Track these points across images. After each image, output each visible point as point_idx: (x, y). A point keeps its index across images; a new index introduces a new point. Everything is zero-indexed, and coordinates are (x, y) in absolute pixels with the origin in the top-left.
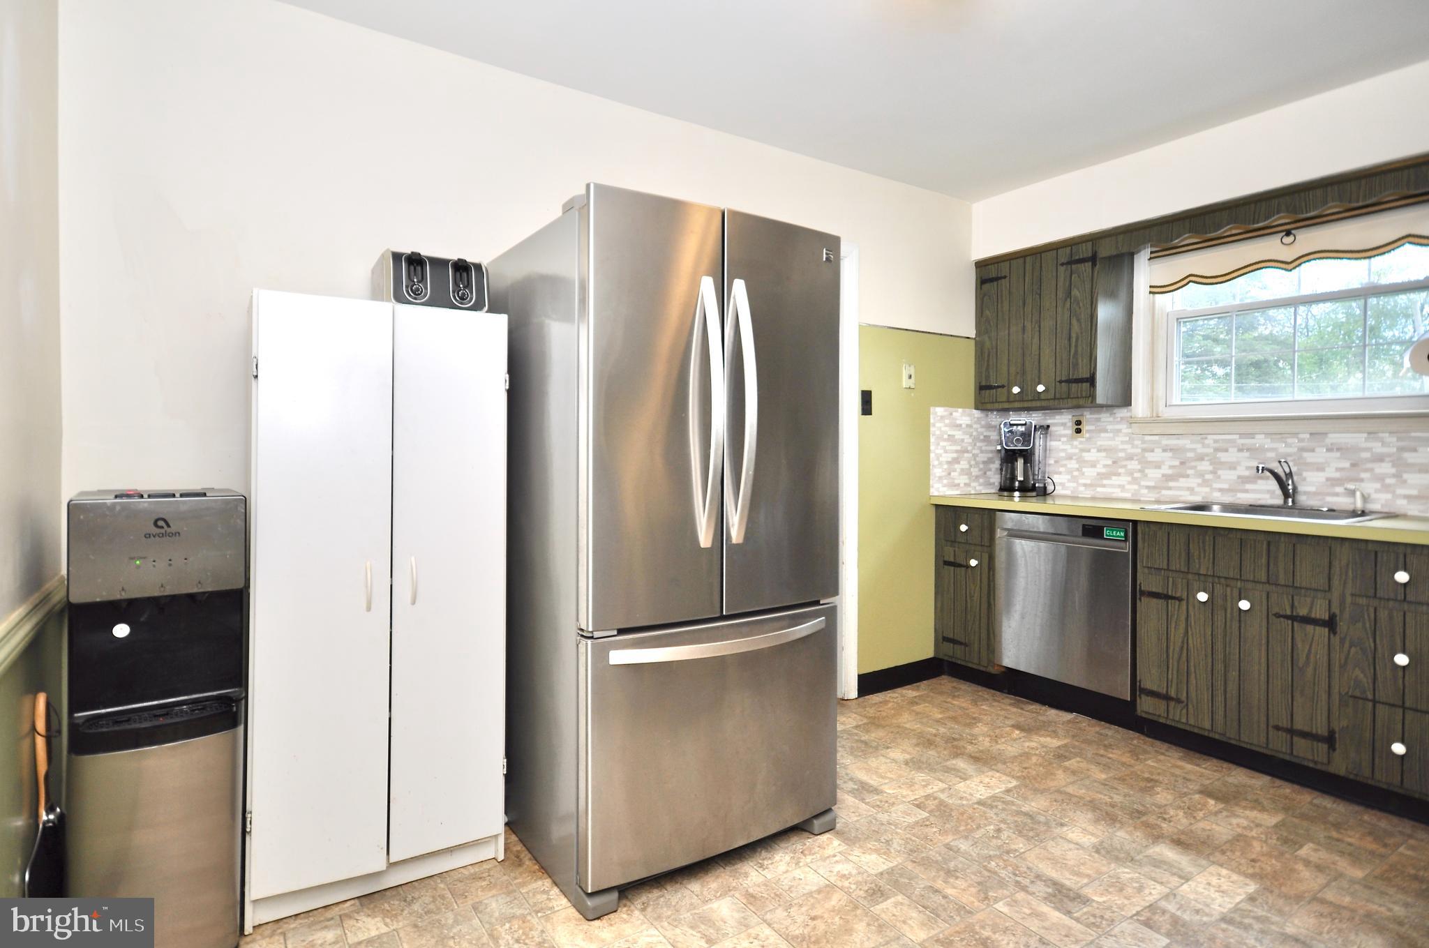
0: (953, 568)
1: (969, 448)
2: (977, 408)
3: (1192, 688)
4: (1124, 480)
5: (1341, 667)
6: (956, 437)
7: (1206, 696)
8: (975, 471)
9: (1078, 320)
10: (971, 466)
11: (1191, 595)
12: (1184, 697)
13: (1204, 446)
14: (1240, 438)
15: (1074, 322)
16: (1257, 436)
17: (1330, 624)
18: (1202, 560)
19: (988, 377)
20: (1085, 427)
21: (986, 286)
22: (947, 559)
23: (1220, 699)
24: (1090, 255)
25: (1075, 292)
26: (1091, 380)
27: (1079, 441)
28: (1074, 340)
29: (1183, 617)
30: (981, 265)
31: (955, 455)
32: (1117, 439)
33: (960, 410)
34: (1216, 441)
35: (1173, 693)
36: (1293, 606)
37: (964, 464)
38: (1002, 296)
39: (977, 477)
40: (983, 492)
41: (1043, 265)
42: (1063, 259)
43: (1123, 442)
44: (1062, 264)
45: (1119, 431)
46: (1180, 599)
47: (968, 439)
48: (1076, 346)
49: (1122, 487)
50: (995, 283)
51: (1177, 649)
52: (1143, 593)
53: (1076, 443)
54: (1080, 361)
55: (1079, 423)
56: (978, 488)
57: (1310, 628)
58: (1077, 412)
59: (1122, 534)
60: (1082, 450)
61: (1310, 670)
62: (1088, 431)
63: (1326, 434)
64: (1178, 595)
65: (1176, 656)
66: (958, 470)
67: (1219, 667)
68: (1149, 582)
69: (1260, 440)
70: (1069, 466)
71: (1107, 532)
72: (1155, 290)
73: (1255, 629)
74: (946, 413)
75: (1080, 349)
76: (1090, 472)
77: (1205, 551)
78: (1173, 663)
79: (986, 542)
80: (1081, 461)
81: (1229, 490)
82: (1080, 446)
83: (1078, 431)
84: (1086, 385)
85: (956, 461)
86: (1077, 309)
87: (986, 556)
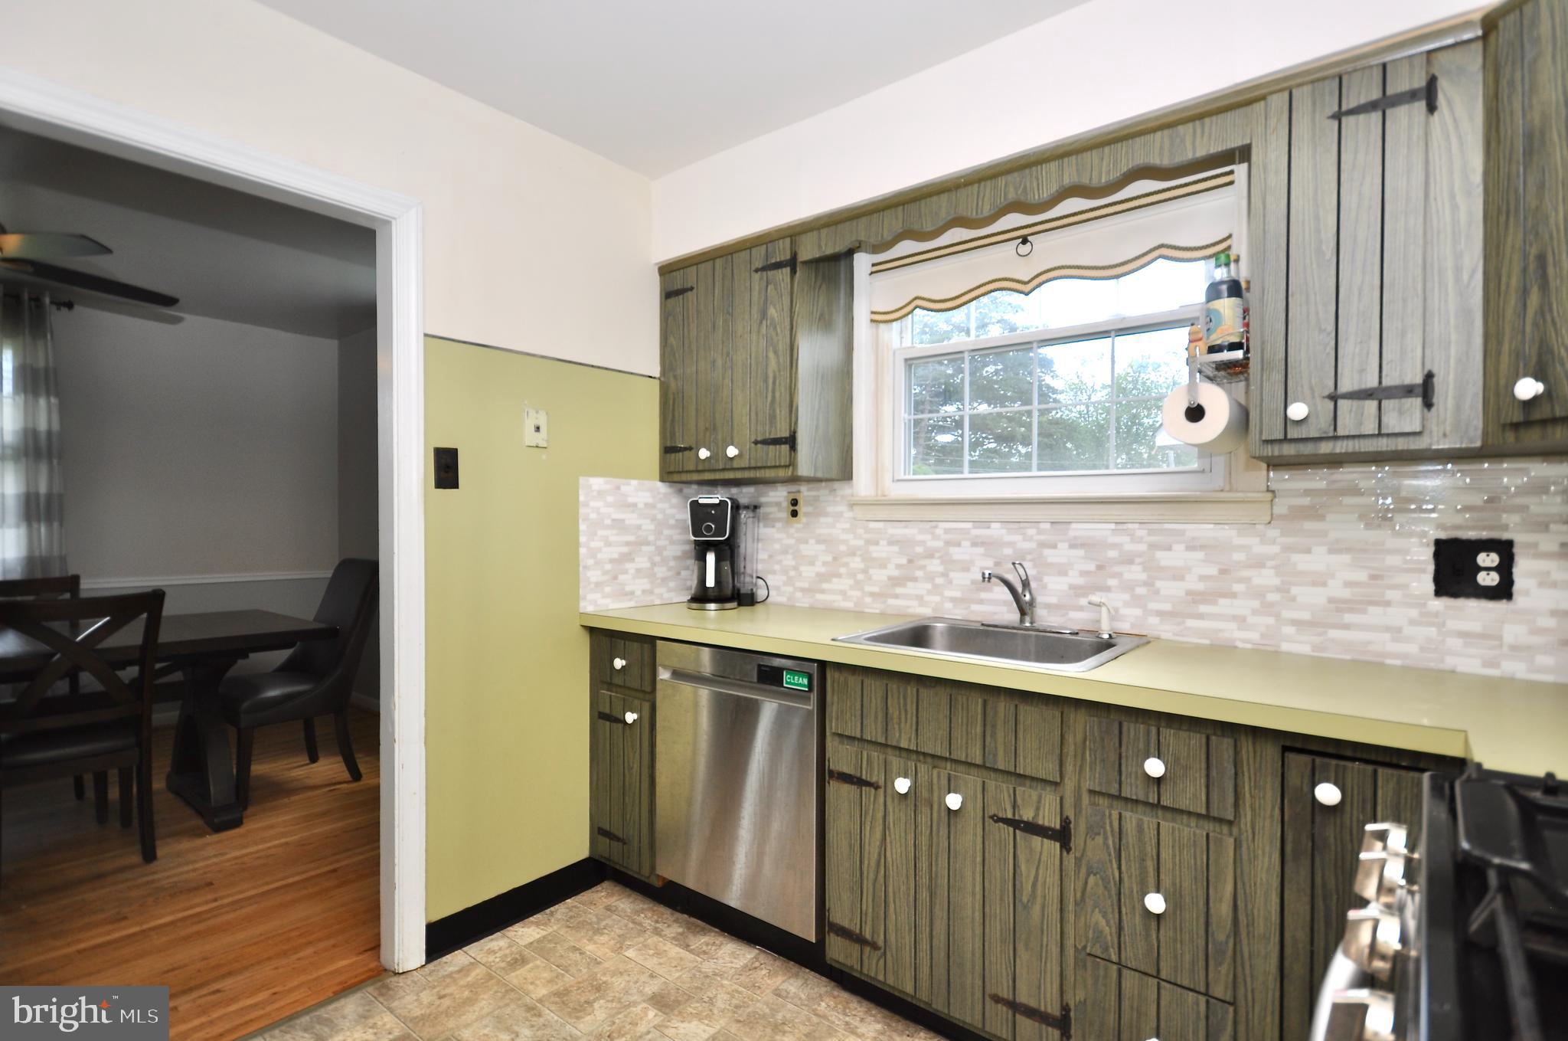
0: (608, 723)
1: (651, 538)
2: (662, 480)
3: (891, 927)
4: (845, 583)
5: (1076, 904)
6: (627, 522)
7: (908, 940)
8: (661, 572)
9: (776, 352)
10: (654, 564)
11: (889, 782)
12: (881, 943)
13: (935, 537)
14: (974, 528)
15: (771, 354)
16: (993, 525)
17: (1062, 835)
18: (903, 725)
19: (673, 435)
20: (802, 508)
21: (672, 301)
22: (601, 710)
23: (924, 945)
24: (788, 257)
25: (772, 311)
26: (791, 441)
27: (796, 527)
28: (771, 381)
29: (880, 815)
30: (667, 270)
31: (625, 549)
32: (838, 525)
33: (634, 482)
34: (947, 531)
35: (868, 936)
36: (1014, 806)
37: (642, 562)
38: (688, 318)
39: (664, 580)
40: (675, 600)
41: (735, 271)
42: (758, 264)
43: (844, 531)
44: (757, 271)
45: (841, 514)
46: (876, 787)
47: (648, 526)
48: (773, 390)
50: (681, 297)
51: (873, 864)
52: (831, 773)
53: (792, 531)
54: (778, 411)
55: (795, 502)
56: (667, 595)
57: (1036, 841)
58: (793, 488)
59: (806, 681)
60: (799, 541)
61: (1037, 908)
62: (806, 514)
63: (1069, 523)
64: (874, 779)
65: (872, 876)
66: (632, 571)
67: (924, 895)
68: (841, 758)
69: (996, 530)
70: (785, 563)
71: (787, 678)
72: (880, 319)
73: (969, 837)
74: (608, 487)
75: (777, 394)
76: (808, 572)
77: (906, 711)
78: (868, 885)
80: (798, 556)
82: (797, 535)
83: (794, 514)
84: (785, 448)
85: (627, 558)
86: (774, 334)
87: (646, 706)
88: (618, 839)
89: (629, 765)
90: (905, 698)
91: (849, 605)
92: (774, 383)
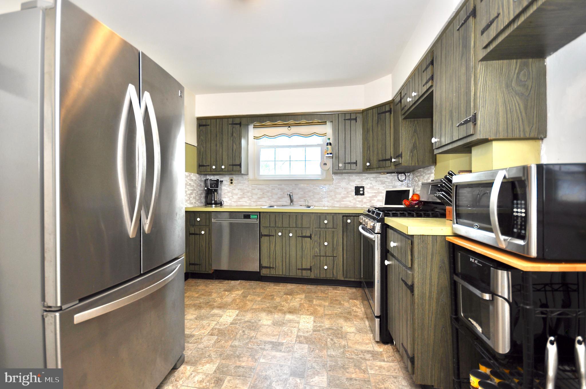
0: (193, 236)
1: (196, 189)
2: (198, 173)
3: (277, 263)
4: (246, 199)
5: (312, 248)
6: (192, 184)
7: (281, 264)
8: (197, 198)
9: (236, 144)
10: (196, 196)
11: (276, 233)
12: (275, 267)
13: (269, 188)
14: (279, 186)
15: (234, 145)
16: (282, 185)
17: (310, 237)
18: (279, 222)
19: (202, 162)
20: (233, 182)
21: (201, 128)
22: (191, 232)
23: (284, 264)
24: (239, 123)
25: (234, 134)
26: (240, 165)
27: (232, 185)
28: (234, 151)
29: (274, 241)
30: (199, 119)
31: (191, 191)
32: (244, 186)
33: (193, 174)
34: (272, 186)
35: (271, 266)
36: (302, 233)
37: (194, 195)
38: (208, 132)
39: (198, 200)
40: (200, 205)
41: (223, 123)
42: (230, 122)
43: (246, 187)
44: (230, 124)
45: (245, 183)
46: (273, 236)
47: (195, 186)
48: (235, 153)
49: (246, 202)
50: (205, 127)
51: (273, 252)
52: (262, 235)
53: (231, 187)
54: (236, 158)
55: (232, 180)
56: (198, 204)
57: (306, 239)
58: (231, 176)
59: (256, 217)
60: (233, 190)
61: (306, 251)
62: (234, 183)
63: (298, 184)
64: (273, 234)
65: (272, 254)
66: (192, 197)
67: (284, 255)
68: (265, 232)
69: (283, 186)
70: (228, 195)
71: (251, 216)
72: (255, 138)
73: (293, 242)
74: (188, 175)
75: (236, 154)
76: (236, 197)
77: (280, 220)
78: (271, 256)
79: (208, 224)
80: (233, 193)
81: (276, 201)
82: (232, 188)
83: (232, 183)
84: (238, 167)
85: (191, 194)
86: (235, 140)
87: (208, 229)
88: (198, 264)
89: (201, 245)
90: (280, 217)
91: (248, 204)
92: (235, 151)
